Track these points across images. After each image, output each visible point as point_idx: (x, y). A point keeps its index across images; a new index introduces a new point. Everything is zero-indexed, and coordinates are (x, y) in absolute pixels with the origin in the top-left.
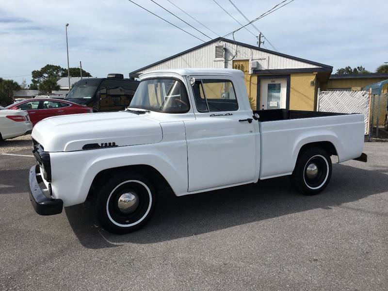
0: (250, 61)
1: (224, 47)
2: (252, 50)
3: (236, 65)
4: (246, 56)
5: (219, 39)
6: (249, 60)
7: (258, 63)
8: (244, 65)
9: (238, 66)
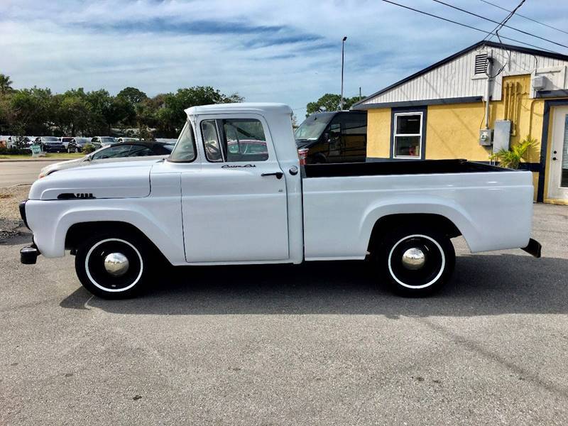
0: (533, 77)
1: (489, 55)
2: (537, 57)
3: (508, 85)
4: (527, 69)
5: (482, 44)
6: (530, 74)
7: (545, 79)
8: (521, 84)
9: (510, 86)
